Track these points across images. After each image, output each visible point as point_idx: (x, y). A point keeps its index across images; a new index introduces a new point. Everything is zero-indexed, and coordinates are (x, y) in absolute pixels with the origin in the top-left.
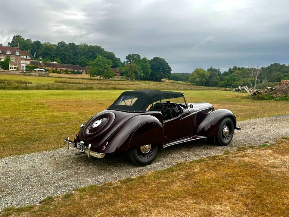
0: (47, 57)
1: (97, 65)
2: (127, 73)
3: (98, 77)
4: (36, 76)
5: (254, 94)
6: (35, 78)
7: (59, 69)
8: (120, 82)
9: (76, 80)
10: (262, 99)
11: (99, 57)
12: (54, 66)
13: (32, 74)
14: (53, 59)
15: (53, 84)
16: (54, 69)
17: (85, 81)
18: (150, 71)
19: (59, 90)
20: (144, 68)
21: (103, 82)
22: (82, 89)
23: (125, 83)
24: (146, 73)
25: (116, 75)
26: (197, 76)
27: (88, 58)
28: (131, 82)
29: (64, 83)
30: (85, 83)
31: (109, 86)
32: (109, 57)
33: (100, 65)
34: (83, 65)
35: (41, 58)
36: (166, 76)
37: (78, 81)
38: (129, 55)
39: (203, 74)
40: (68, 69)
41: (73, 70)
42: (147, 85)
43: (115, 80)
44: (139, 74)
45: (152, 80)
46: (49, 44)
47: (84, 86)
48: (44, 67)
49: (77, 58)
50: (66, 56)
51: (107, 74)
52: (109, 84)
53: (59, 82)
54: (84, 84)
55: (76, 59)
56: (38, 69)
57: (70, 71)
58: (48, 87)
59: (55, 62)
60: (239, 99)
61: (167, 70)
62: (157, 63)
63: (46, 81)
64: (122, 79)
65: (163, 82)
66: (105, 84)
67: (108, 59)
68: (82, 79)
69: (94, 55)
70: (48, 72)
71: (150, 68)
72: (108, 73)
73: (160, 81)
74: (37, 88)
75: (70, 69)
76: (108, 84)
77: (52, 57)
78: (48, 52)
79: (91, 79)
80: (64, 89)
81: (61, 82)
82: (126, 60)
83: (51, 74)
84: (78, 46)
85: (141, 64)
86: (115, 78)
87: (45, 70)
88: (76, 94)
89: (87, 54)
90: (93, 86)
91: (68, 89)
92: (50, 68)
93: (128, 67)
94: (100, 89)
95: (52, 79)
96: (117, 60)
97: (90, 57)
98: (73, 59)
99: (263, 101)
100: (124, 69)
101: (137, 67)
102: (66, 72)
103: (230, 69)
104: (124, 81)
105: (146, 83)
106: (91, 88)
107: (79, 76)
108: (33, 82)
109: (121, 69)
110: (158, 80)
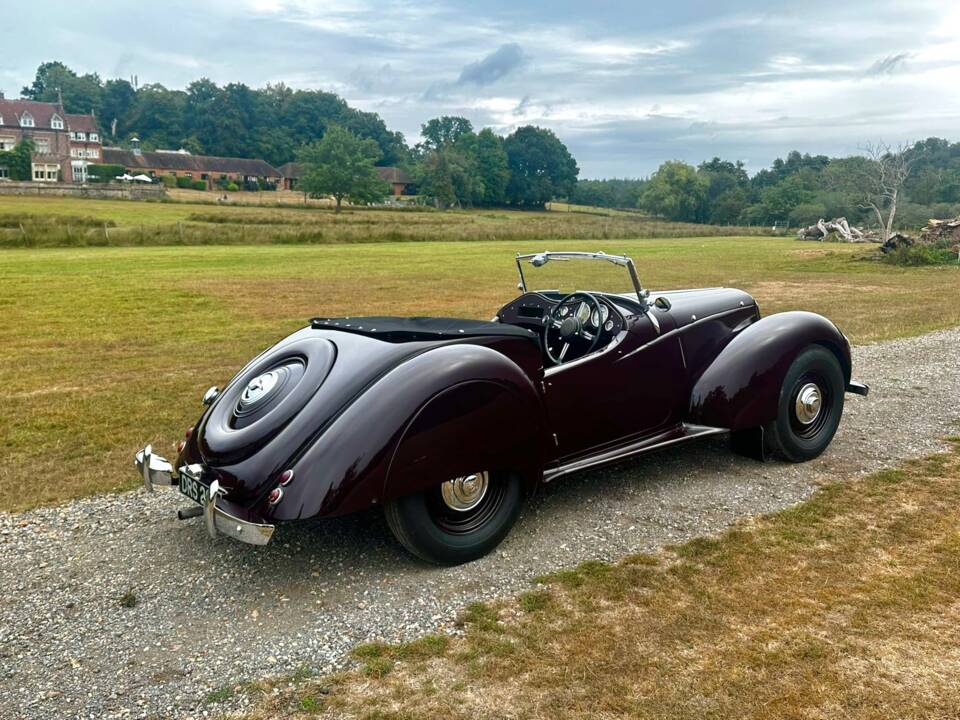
0: (155, 135)
1: (326, 158)
2: (429, 184)
3: (332, 200)
4: (123, 199)
5: (890, 245)
6: (120, 205)
7: (197, 177)
8: (408, 216)
9: (260, 210)
10: (920, 261)
11: (334, 130)
12: (181, 163)
13: (110, 193)
14: (174, 139)
15: (189, 227)
16: (182, 174)
17: (294, 215)
18: (506, 174)
19: (212, 244)
20: (485, 166)
21: (350, 218)
22: (287, 241)
23: (425, 216)
24: (492, 181)
25: (392, 193)
26: (668, 187)
27: (292, 135)
28: (445, 216)
29: (221, 221)
30: (292, 220)
31: (377, 230)
32: (366, 130)
33: (337, 157)
34: (278, 158)
35: (135, 139)
36: (562, 191)
37: (266, 213)
38: (434, 124)
39: (689, 182)
40: (228, 175)
41: (246, 178)
42: (498, 223)
43: (391, 209)
44: (470, 187)
45: (514, 206)
46: (160, 91)
47: (292, 233)
48: (147, 171)
49: (256, 136)
50: (220, 131)
51: (362, 190)
52: (373, 223)
53: (204, 220)
54: (288, 223)
55: (250, 138)
56: (129, 178)
57: (235, 182)
59: (182, 152)
60: (838, 263)
61: (565, 169)
62: (530, 145)
63: (157, 216)
64: (412, 206)
65: (550, 211)
66: (360, 223)
67: (365, 136)
68: (280, 206)
69: (312, 124)
70: (162, 185)
71: (504, 163)
72: (365, 187)
73: (541, 208)
74: (138, 239)
75: (234, 176)
76: (368, 222)
77: (171, 134)
78: (157, 116)
79: (309, 207)
80: (228, 242)
81: (211, 220)
82: (423, 140)
83: (174, 193)
84: (257, 94)
85: (474, 150)
86: (387, 203)
87: (151, 177)
89: (289, 123)
90: (324, 230)
91: (242, 241)
92: (166, 173)
93: (432, 162)
94: (348, 239)
95: (179, 208)
96: (391, 141)
97: (301, 130)
98: (243, 138)
99: (923, 269)
100: (418, 171)
101: (460, 163)
102: (222, 184)
103: (778, 163)
104: (421, 211)
105: (493, 217)
106: (317, 239)
107: (267, 197)
108: (117, 219)
109: (406, 170)
110: (535, 204)
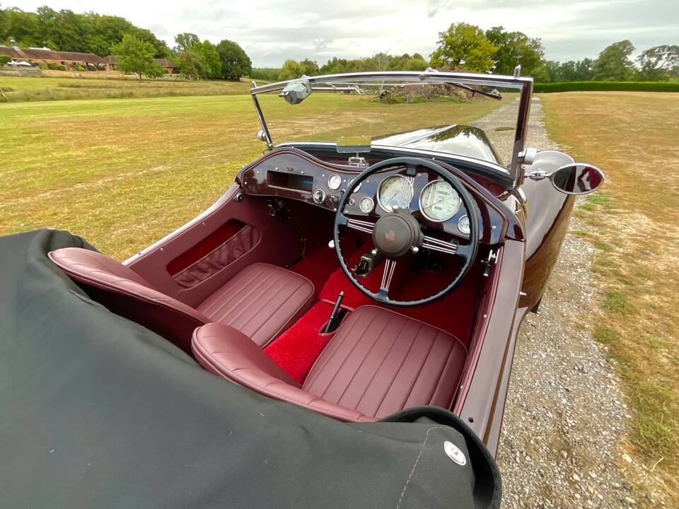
0: (26, 38)
1: (127, 52)
2: (184, 68)
3: (136, 76)
4: (17, 76)
5: (382, 95)
6: (16, 79)
7: (58, 63)
8: (177, 83)
9: (98, 81)
10: (394, 102)
11: (127, 37)
12: (46, 55)
13: (6, 72)
14: (39, 41)
15: (57, 90)
16: (50, 61)
17: (118, 83)
18: (220, 64)
19: (72, 99)
20: (209, 59)
21: (148, 85)
22: (114, 97)
23: (186, 84)
24: (214, 67)
25: (167, 72)
26: (289, 71)
27: (106, 40)
28: (195, 84)
29: (78, 87)
30: (117, 86)
31: (162, 91)
32: (145, 39)
33: (133, 52)
34: (103, 53)
35: (12, 40)
36: (246, 73)
37: (103, 82)
38: (180, 36)
39: (297, 69)
40: (77, 62)
41: (87, 64)
42: (220, 87)
43: (168, 81)
44: (204, 70)
45: (226, 79)
46: (19, 11)
47: (117, 92)
48: (27, 59)
49: (87, 41)
50: (64, 37)
51: (151, 70)
52: (160, 87)
53: (68, 86)
54: (115, 87)
55: (84, 41)
56: (16, 63)
57: (82, 66)
58: (49, 96)
59: (45, 49)
60: (365, 103)
61: (246, 62)
62: (228, 50)
63: (38, 84)
64: (179, 79)
65: (242, 82)
66: (154, 87)
67: (145, 41)
68: (109, 79)
69: (116, 34)
70: (38, 68)
71: (218, 58)
72: (152, 69)
73: (238, 80)
74: (25, 98)
75: (80, 62)
76: (157, 87)
77: (35, 38)
78: (23, 27)
79: (125, 79)
80: (80, 98)
81: (72, 86)
82: (177, 45)
83: (47, 72)
84: (80, 16)
85: (202, 51)
86: (166, 77)
87: (30, 63)
88: (108, 107)
89: (103, 33)
90: (134, 92)
91: (88, 97)
92: (39, 61)
93: (183, 56)
94: (148, 96)
95: (51, 80)
96: (160, 45)
97: (110, 37)
98: (79, 41)
99: (396, 105)
100: (178, 61)
101: (198, 57)
102: (74, 67)
103: (329, 62)
104: (183, 81)
105: (217, 84)
106: (131, 95)
107: (101, 74)
108: (14, 87)
109: (172, 61)
110: (235, 78)
